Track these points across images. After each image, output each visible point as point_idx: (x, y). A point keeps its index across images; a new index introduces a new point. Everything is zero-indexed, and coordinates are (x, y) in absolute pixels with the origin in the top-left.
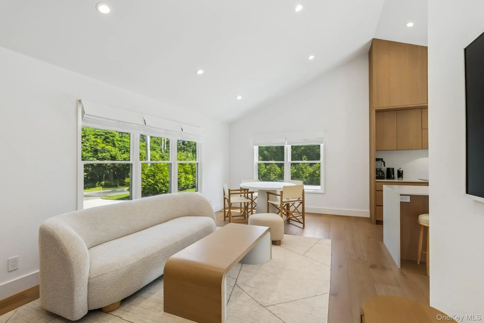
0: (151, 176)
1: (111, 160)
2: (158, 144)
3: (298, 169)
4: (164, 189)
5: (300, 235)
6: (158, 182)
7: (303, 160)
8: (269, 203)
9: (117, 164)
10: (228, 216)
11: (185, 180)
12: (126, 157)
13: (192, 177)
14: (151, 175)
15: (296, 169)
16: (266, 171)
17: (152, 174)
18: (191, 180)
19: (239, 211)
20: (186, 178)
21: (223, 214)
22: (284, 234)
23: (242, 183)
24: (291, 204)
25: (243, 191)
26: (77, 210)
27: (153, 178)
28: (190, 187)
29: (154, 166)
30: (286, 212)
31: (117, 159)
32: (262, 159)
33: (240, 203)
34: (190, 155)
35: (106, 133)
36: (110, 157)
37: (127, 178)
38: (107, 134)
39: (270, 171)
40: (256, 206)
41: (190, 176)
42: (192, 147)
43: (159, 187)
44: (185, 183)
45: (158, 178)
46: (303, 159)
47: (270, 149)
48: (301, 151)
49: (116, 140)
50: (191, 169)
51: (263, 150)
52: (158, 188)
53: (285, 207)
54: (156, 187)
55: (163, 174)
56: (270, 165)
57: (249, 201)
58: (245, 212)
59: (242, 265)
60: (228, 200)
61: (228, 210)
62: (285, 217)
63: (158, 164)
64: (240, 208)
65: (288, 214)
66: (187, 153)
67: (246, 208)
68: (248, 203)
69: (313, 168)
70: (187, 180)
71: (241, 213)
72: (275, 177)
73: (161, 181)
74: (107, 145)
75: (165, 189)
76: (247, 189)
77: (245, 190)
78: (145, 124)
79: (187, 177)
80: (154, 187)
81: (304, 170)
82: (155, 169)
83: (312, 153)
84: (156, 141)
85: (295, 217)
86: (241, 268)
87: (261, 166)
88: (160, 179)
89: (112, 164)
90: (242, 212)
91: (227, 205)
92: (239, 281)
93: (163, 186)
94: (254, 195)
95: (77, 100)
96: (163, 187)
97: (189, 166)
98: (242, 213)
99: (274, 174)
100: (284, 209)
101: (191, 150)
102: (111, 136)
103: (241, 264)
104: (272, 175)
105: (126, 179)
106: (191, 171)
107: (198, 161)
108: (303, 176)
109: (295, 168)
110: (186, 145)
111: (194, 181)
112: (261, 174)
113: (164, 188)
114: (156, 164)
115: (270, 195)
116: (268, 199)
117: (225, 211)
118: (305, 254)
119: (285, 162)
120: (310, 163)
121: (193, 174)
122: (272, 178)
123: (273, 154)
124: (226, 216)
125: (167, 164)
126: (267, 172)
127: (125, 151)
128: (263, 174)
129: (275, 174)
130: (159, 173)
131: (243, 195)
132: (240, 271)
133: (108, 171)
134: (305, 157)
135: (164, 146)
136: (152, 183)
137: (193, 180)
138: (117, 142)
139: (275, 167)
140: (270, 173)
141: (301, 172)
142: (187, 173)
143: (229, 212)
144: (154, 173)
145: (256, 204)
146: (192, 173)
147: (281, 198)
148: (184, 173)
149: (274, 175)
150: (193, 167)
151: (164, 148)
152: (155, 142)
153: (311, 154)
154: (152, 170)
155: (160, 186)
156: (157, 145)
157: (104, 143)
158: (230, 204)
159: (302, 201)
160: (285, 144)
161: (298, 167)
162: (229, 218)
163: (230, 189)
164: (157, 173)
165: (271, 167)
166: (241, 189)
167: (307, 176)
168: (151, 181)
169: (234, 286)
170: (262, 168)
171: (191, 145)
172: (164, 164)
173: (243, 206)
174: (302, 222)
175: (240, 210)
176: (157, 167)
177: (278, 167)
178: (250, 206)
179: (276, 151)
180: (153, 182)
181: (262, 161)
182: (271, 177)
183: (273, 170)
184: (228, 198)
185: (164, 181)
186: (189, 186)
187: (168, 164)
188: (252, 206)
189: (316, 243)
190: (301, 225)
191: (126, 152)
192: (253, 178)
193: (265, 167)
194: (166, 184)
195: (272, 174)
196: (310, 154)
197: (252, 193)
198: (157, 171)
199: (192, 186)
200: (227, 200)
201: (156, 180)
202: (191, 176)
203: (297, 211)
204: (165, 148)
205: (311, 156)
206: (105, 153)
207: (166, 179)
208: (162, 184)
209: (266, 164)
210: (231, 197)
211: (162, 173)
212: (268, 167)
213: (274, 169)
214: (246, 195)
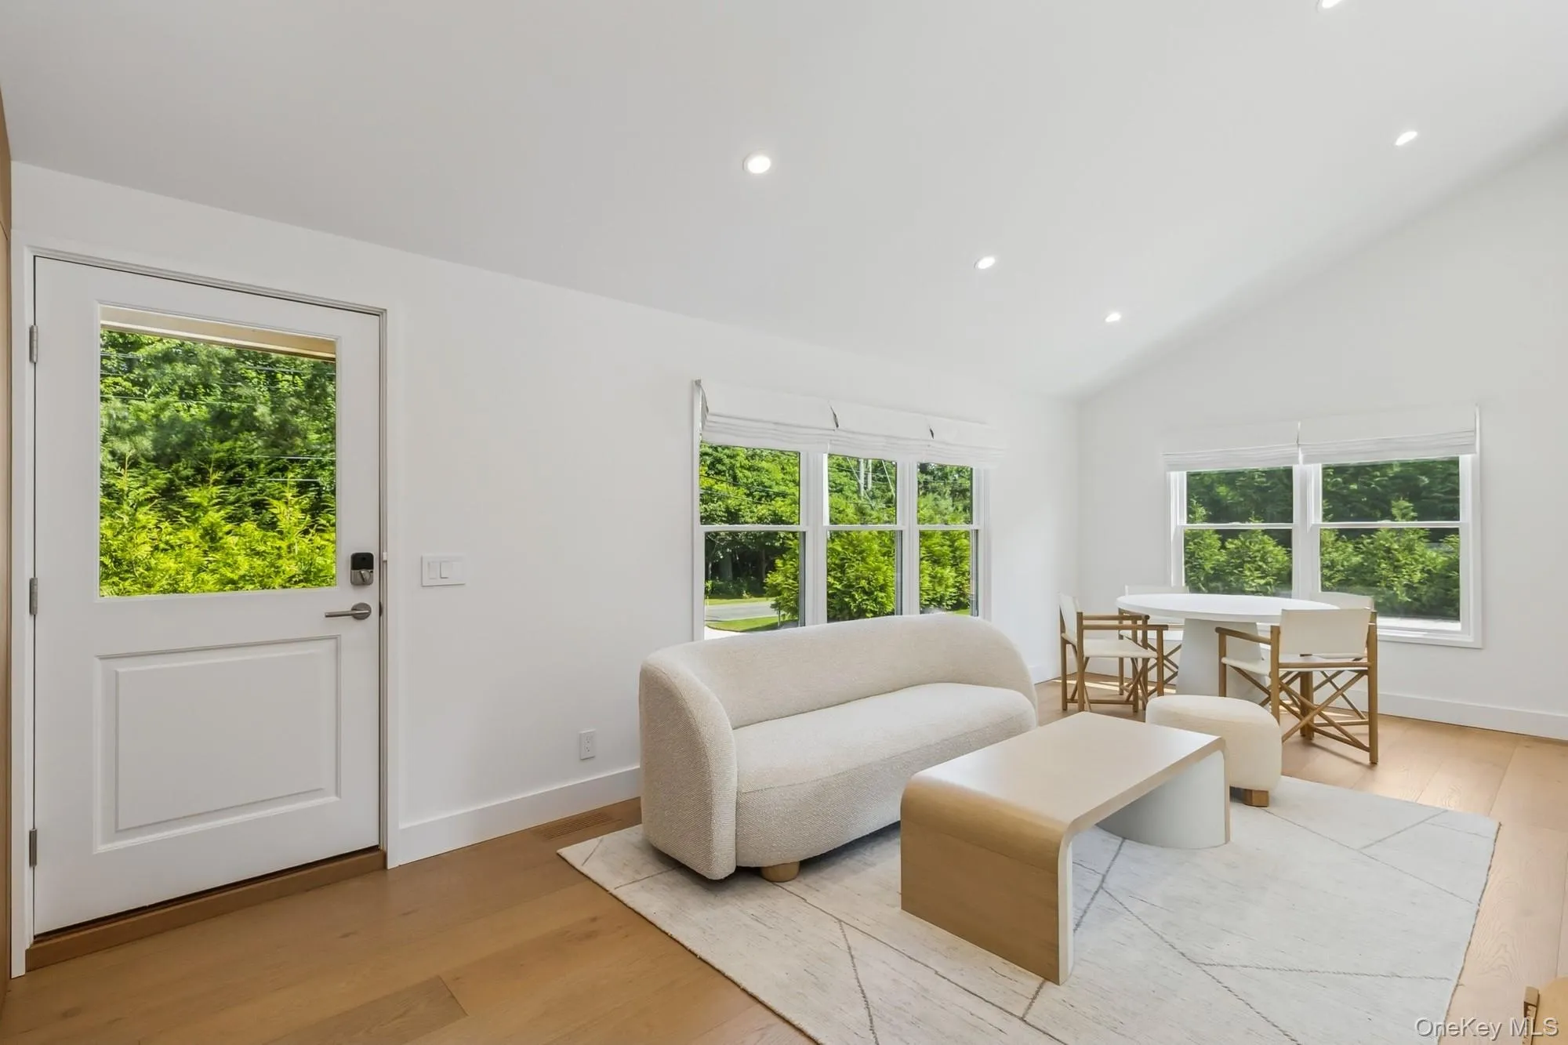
0: (835, 570)
1: (728, 522)
2: (849, 473)
3: (1369, 554)
4: (869, 607)
5: (1352, 788)
6: (853, 586)
7: (1393, 518)
8: (1225, 665)
9: (740, 532)
10: (1076, 697)
11: (930, 582)
12: (763, 515)
13: (955, 575)
14: (833, 566)
15: (1362, 553)
16: (1222, 559)
17: (837, 562)
18: (950, 584)
19: (1113, 687)
20: (934, 577)
21: (1059, 692)
22: (1283, 774)
23: (1124, 594)
24: (1317, 678)
25: (1128, 623)
26: (693, 640)
27: (839, 575)
28: (947, 605)
29: (843, 539)
30: (1297, 706)
31: (743, 520)
32: (1207, 515)
33: (1117, 660)
34: (946, 503)
35: (715, 449)
36: (725, 512)
37: (770, 573)
38: (717, 451)
39: (1240, 560)
40: (1175, 674)
41: (949, 573)
42: (950, 478)
43: (855, 600)
44: (931, 593)
45: (853, 574)
46: (1395, 511)
47: (1242, 479)
48: (1384, 482)
49: (738, 465)
50: (950, 549)
51: (1212, 483)
52: (852, 604)
53: (1296, 686)
54: (847, 600)
55: (867, 564)
56: (1240, 536)
57: (1151, 654)
58: (1134, 690)
59: (1122, 843)
60: (1074, 646)
61: (1075, 682)
62: (1291, 722)
63: (852, 534)
64: (1118, 680)
65: (1305, 710)
66: (935, 499)
67: (1140, 677)
68: (1146, 660)
69: (1447, 549)
70: (936, 585)
71: (1121, 693)
72: (1262, 582)
73: (861, 585)
74: (719, 481)
75: (874, 607)
76: (1143, 617)
77: (1134, 618)
78: (837, 426)
79: (939, 575)
80: (842, 600)
81: (1401, 559)
82: (843, 549)
83: (1440, 487)
84: (843, 464)
85: (1338, 727)
86: (1120, 849)
87: (1202, 540)
88: (858, 578)
89: (731, 533)
90: (1125, 692)
91: (1073, 665)
92: (1112, 883)
93: (867, 600)
94: (1167, 635)
95: (692, 381)
96: (867, 602)
97: (944, 538)
98: (1126, 694)
99: (1256, 570)
100: (1290, 693)
101: (948, 489)
102: (728, 456)
103: (1121, 839)
104: (1248, 573)
105: (769, 575)
106: (951, 555)
107: (979, 524)
108: (1393, 581)
109: (1356, 548)
110: (932, 473)
111: (959, 588)
112: (1204, 569)
113: (870, 605)
114: (848, 533)
115: (1229, 639)
116: (1222, 653)
117: (1065, 686)
118: (1365, 847)
119: (1296, 526)
120: (1431, 530)
121: (957, 565)
122: (1251, 586)
123: (1255, 497)
124: (1069, 696)
125: (877, 534)
126: (1228, 563)
127: (762, 496)
128: (1212, 568)
129: (1264, 572)
130: (857, 560)
131: (1129, 633)
132: (1116, 856)
133: (719, 552)
134: (1407, 504)
135: (866, 478)
136: (836, 588)
137: (958, 584)
138: (741, 472)
139: (1265, 543)
140: (1241, 565)
141: (1383, 565)
142: (936, 561)
143: (1080, 688)
144: (843, 559)
145: (1177, 667)
146: (952, 562)
147: (1272, 652)
148: (927, 560)
149: (1257, 574)
150: (956, 544)
151: (866, 483)
152: (840, 467)
153: (1436, 494)
154: (836, 550)
155: (860, 600)
156: (846, 476)
157: (711, 476)
158: (1083, 661)
159: (1366, 668)
160: (1298, 463)
161: (1372, 546)
162: (1079, 706)
163: (1082, 613)
164: (850, 560)
165: (1248, 544)
166: (1122, 616)
167: (1416, 581)
168: (833, 584)
169: (1097, 892)
170: (1209, 546)
171: (947, 474)
172: (870, 533)
173: (1128, 672)
174: (1368, 746)
175: (1118, 684)
176: (851, 543)
177: (1278, 544)
178: (1153, 675)
179: (1268, 484)
180: (839, 587)
181: (1206, 524)
182: (1247, 583)
183: (1255, 557)
184: (1075, 640)
185: (869, 584)
186: (944, 604)
187: (879, 532)
188: (1160, 673)
189: (1423, 821)
190: (1364, 757)
191: (763, 499)
192: (1166, 581)
193: (1219, 544)
194: (875, 593)
195: (1250, 570)
196: (1433, 492)
197: (1161, 629)
198: (849, 554)
199: (955, 602)
200: (1071, 647)
201: (848, 579)
202: (948, 570)
203: (1350, 708)
204: (870, 486)
205: (1436, 501)
206: (713, 502)
207: (876, 579)
208: (865, 592)
209: (1225, 535)
210: (1088, 638)
211: (863, 559)
212: (1232, 543)
213: (1259, 551)
214: (1140, 633)
